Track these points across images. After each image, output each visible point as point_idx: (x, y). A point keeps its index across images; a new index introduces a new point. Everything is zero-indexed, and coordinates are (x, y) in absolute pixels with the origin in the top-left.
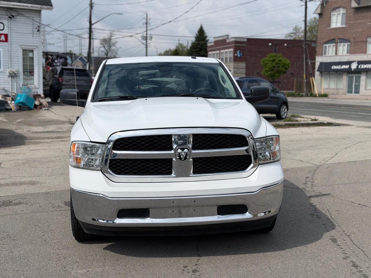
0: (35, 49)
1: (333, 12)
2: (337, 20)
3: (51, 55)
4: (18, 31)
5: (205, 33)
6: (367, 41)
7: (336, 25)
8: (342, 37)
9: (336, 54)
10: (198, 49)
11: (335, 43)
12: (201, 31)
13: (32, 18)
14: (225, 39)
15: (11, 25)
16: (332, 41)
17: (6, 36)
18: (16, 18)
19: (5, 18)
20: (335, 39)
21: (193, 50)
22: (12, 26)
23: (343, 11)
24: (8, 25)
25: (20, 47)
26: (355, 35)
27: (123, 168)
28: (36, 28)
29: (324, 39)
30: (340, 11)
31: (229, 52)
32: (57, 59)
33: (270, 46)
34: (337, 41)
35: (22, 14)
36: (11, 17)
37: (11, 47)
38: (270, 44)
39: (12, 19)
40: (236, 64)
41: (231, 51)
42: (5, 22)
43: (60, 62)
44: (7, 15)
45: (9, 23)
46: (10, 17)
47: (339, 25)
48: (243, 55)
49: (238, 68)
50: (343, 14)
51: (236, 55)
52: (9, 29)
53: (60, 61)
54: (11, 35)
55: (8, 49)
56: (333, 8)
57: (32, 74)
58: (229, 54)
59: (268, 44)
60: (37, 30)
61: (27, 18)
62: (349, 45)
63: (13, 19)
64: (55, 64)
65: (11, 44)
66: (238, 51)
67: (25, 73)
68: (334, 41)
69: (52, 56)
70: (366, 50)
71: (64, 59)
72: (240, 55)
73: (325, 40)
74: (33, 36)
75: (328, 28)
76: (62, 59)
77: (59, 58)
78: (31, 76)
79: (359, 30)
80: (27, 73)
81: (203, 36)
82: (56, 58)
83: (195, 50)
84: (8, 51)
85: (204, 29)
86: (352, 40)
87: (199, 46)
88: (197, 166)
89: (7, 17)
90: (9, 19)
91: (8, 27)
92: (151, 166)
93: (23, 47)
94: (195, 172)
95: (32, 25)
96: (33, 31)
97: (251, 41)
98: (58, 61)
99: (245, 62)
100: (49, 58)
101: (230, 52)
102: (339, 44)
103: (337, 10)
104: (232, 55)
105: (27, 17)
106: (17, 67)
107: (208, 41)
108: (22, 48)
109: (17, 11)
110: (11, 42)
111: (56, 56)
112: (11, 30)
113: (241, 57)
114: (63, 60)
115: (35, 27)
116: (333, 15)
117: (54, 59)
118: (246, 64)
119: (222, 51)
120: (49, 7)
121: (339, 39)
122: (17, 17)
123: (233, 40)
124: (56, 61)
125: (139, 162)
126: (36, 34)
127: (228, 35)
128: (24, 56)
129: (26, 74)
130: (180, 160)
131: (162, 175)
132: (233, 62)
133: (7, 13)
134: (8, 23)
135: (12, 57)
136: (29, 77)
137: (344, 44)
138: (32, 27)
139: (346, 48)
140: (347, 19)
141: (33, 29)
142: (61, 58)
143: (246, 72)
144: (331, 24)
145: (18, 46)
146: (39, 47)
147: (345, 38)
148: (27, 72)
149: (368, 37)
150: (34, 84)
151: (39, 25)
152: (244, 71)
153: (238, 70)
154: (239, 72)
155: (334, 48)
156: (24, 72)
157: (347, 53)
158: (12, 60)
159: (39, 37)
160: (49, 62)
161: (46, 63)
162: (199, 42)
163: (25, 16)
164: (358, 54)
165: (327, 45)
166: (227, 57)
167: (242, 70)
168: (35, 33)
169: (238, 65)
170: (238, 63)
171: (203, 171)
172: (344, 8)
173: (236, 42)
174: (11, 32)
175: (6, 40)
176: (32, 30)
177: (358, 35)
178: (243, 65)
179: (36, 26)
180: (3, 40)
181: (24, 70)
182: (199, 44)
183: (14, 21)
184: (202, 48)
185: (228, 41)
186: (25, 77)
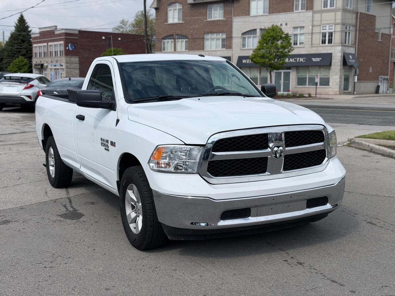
1: (169, 8)
2: (173, 15)
5: (27, 23)
6: (203, 39)
7: (173, 20)
8: (180, 33)
9: (175, 50)
10: (19, 41)
11: (173, 39)
12: (22, 20)
14: (53, 30)
16: (170, 37)
20: (173, 35)
21: (14, 41)
23: (179, 6)
26: (192, 32)
27: (221, 169)
29: (162, 34)
30: (176, 7)
31: (58, 45)
33: (103, 40)
34: (175, 37)
38: (104, 38)
40: (68, 59)
41: (62, 44)
47: (176, 21)
48: (75, 48)
49: (72, 63)
50: (179, 9)
51: (67, 48)
56: (169, 2)
58: (59, 48)
59: (102, 38)
62: (187, 41)
66: (70, 45)
68: (172, 37)
70: (203, 46)
72: (72, 48)
73: (163, 36)
75: (166, 23)
79: (196, 26)
81: (24, 25)
83: (16, 42)
85: (25, 18)
86: (190, 37)
87: (21, 37)
88: (287, 163)
92: (248, 165)
94: (285, 169)
97: (83, 34)
99: (78, 57)
101: (60, 44)
102: (177, 40)
103: (173, 5)
104: (62, 49)
107: (30, 31)
113: (73, 50)
116: (169, 10)
118: (79, 58)
119: (50, 44)
121: (177, 35)
123: (64, 31)
125: (237, 162)
127: (56, 26)
130: (275, 158)
131: (258, 174)
132: (64, 56)
137: (182, 40)
139: (184, 44)
140: (184, 15)
143: (80, 67)
144: (168, 19)
147: (182, 34)
149: (204, 34)
152: (77, 66)
153: (71, 65)
154: (71, 67)
155: (173, 44)
157: (186, 49)
162: (20, 33)
164: (196, 51)
165: (166, 41)
166: (56, 50)
167: (75, 65)
169: (70, 60)
170: (71, 57)
171: (291, 168)
172: (180, 3)
173: (66, 34)
177: (195, 31)
178: (76, 59)
182: (20, 35)
184: (24, 39)
185: (56, 33)
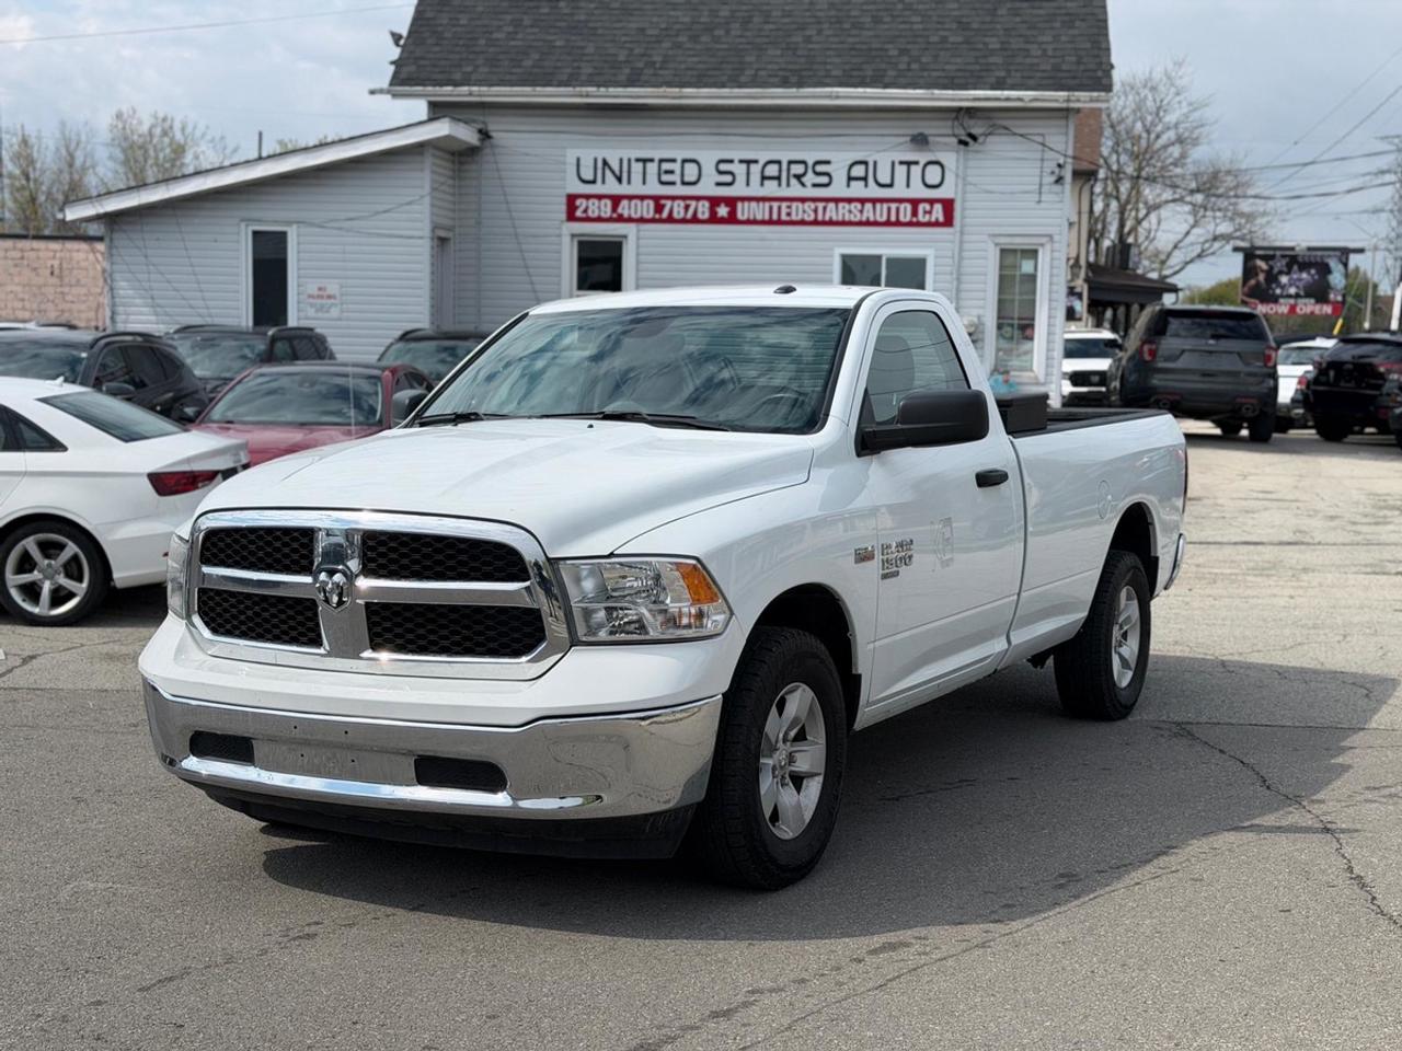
0: (1042, 245)
3: (1265, 258)
4: (989, 188)
13: (1040, 139)
15: (966, 168)
17: (948, 205)
18: (983, 143)
19: (946, 144)
22: (969, 172)
24: (958, 168)
25: (993, 242)
27: (221, 615)
28: (1053, 173)
32: (1288, 273)
35: (1006, 128)
36: (967, 141)
37: (961, 242)
39: (970, 148)
42: (949, 159)
43: (1301, 284)
44: (954, 135)
45: (961, 160)
46: (962, 142)
52: (960, 181)
53: (1300, 280)
54: (964, 201)
55: (953, 251)
57: (1028, 332)
60: (1053, 178)
61: (1020, 138)
63: (973, 146)
64: (1278, 291)
65: (962, 233)
67: (1003, 331)
69: (1271, 263)
71: (1318, 273)
74: (1039, 202)
76: (1309, 273)
77: (1295, 267)
78: (1025, 341)
80: (1009, 329)
82: (1285, 269)
84: (953, 257)
89: (954, 140)
90: (962, 147)
91: (957, 176)
93: (1003, 240)
95: (1038, 164)
96: (1041, 185)
98: (1289, 280)
100: (1260, 267)
105: (1021, 135)
106: (975, 312)
108: (996, 245)
109: (989, 118)
110: (962, 226)
111: (1284, 262)
112: (965, 185)
114: (1313, 276)
115: (1049, 171)
117: (1276, 270)
120: (1095, 94)
122: (990, 139)
124: (1284, 279)
126: (1050, 192)
128: (1003, 273)
129: (1008, 335)
130: (328, 606)
133: (953, 127)
134: (958, 160)
135: (964, 278)
136: (1018, 343)
138: (1038, 171)
141: (1041, 177)
142: (1304, 266)
145: (985, 237)
146: (1056, 238)
148: (1012, 326)
150: (1032, 370)
151: (1061, 161)
156: (1000, 327)
158: (963, 286)
159: (1061, 202)
160: (1258, 283)
161: (1246, 289)
163: (1015, 134)
168: (1045, 189)
174: (964, 193)
175: (948, 221)
176: (1037, 179)
179: (1050, 166)
180: (937, 219)
181: (1001, 321)
183: (977, 152)
186: (1004, 344)
